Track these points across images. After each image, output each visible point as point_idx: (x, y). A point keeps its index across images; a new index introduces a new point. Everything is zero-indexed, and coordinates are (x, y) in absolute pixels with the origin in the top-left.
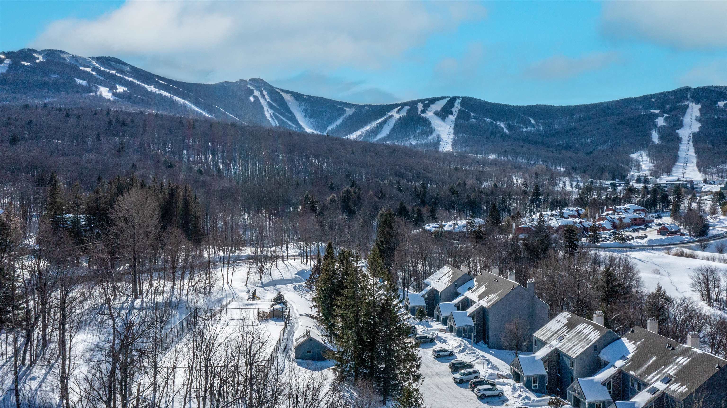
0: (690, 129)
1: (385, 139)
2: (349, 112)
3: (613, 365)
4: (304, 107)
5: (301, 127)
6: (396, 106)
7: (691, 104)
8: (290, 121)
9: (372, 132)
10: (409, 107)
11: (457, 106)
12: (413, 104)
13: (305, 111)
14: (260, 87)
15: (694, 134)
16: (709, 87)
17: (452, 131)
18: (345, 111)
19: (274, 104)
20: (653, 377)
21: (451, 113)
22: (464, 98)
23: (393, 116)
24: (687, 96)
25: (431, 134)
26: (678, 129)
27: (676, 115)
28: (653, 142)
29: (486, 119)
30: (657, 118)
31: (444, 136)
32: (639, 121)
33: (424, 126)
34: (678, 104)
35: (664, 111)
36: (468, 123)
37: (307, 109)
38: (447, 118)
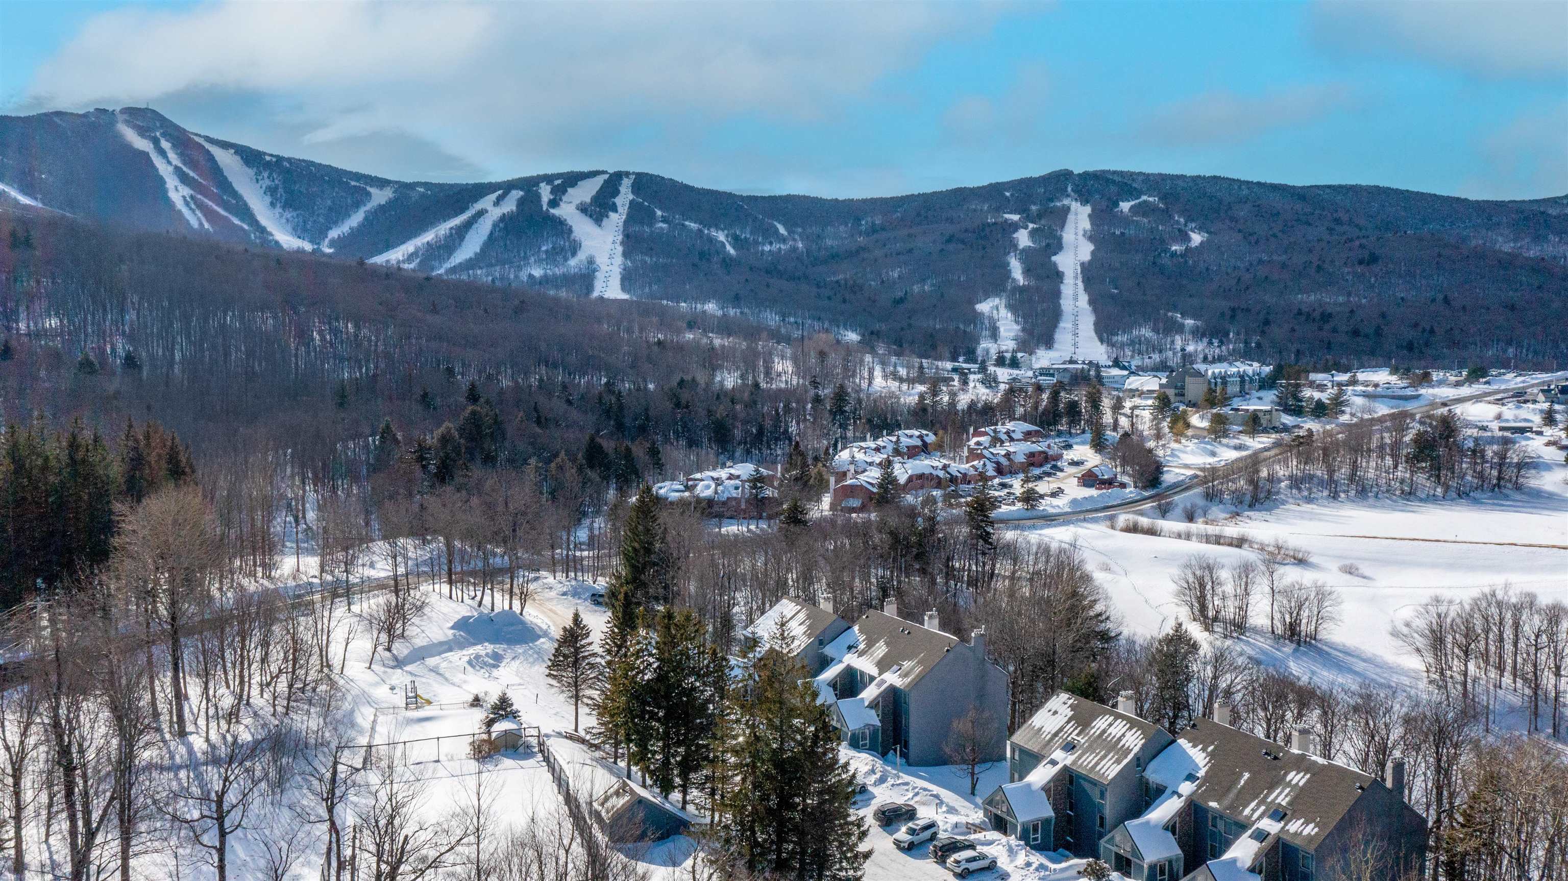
0: (1076, 254)
1: (470, 264)
2: (380, 197)
3: (1175, 793)
4: (267, 182)
5: (263, 230)
6: (489, 188)
7: (1075, 206)
8: (236, 215)
9: (439, 247)
10: (521, 193)
11: (625, 197)
12: (529, 185)
13: (271, 191)
14: (154, 130)
15: (1083, 265)
16: (1104, 172)
17: (620, 249)
18: (369, 194)
19: (192, 174)
20: (1254, 811)
21: (614, 209)
22: (639, 176)
23: (487, 211)
24: (1066, 189)
25: (574, 254)
26: (1055, 254)
27: (1049, 227)
28: (1014, 280)
29: (687, 223)
30: (1016, 230)
31: (602, 261)
32: (985, 236)
33: (557, 235)
34: (1052, 205)
35: (1028, 216)
36: (652, 232)
37: (276, 187)
38: (605, 220)
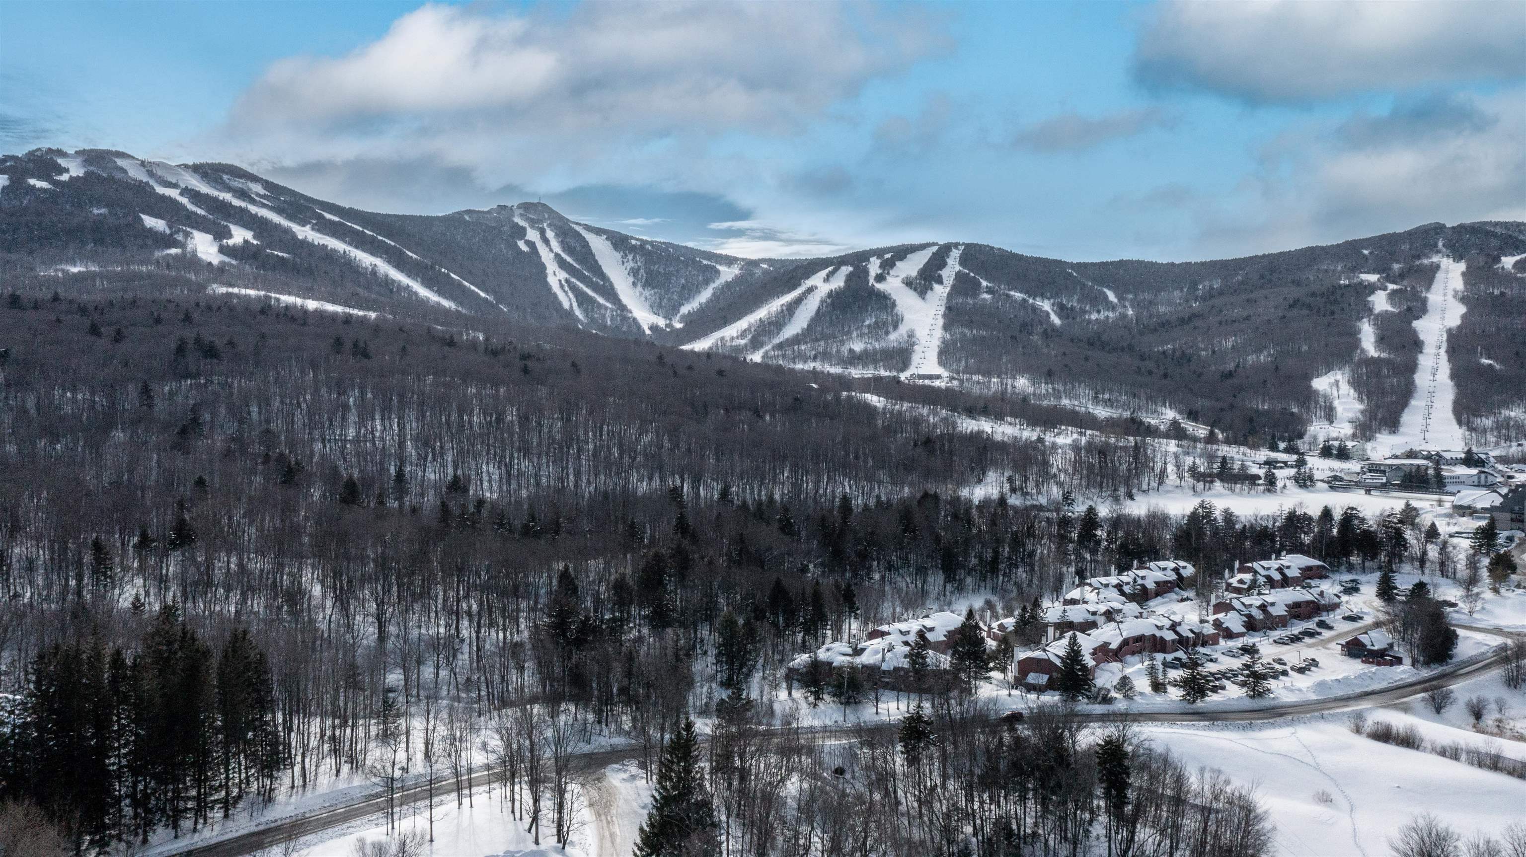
0: (1443, 318)
1: (796, 340)
2: (728, 274)
4: (631, 264)
5: (623, 308)
6: (822, 263)
7: (1446, 263)
8: (602, 294)
9: (770, 323)
10: (851, 269)
11: (952, 267)
12: (858, 259)
13: (634, 272)
14: (541, 221)
15: (1449, 331)
16: (1484, 223)
17: (941, 322)
18: (718, 272)
19: (569, 259)
21: (940, 281)
22: (968, 246)
23: (816, 288)
24: (1436, 244)
25: (896, 327)
26: (1417, 318)
27: (1413, 288)
28: (1363, 351)
29: (1012, 293)
30: (1372, 293)
31: (922, 334)
32: (1336, 301)
33: (880, 309)
34: (1418, 263)
35: (1388, 276)
36: (974, 304)
37: (639, 268)
38: (929, 292)
